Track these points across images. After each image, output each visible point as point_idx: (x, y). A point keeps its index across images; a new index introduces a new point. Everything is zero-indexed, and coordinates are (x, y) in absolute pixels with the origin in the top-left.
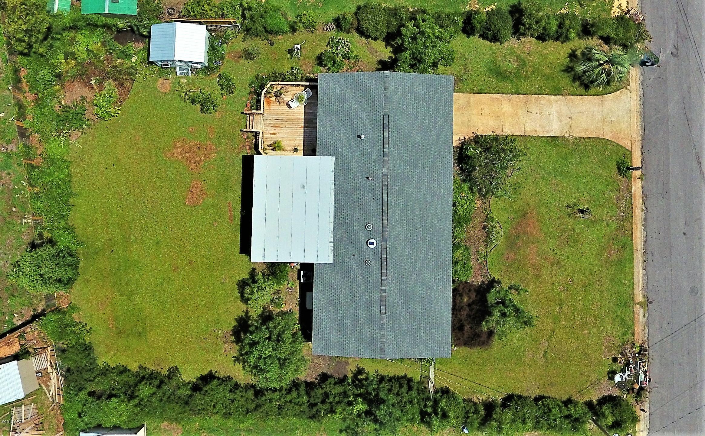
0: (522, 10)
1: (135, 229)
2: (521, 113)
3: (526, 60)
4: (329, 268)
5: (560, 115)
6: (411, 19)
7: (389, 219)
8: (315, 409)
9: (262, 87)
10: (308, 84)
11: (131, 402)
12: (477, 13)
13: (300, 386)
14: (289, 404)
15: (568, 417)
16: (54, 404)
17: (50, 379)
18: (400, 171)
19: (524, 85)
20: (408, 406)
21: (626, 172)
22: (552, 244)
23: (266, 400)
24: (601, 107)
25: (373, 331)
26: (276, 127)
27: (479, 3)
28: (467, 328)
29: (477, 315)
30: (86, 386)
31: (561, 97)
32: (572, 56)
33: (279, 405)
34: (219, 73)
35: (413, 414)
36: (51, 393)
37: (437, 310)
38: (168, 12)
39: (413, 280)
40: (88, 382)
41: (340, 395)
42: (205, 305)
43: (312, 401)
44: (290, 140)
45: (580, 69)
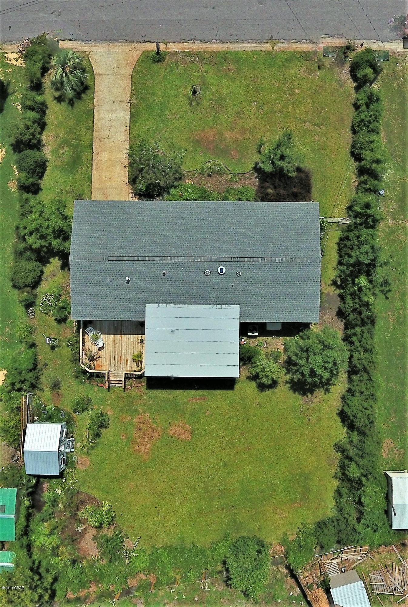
0: (16, 142)
1: (213, 486)
2: (109, 144)
3: (62, 140)
4: (244, 308)
5: (111, 111)
6: (24, 239)
7: (200, 256)
8: (366, 320)
9: (84, 372)
10: (81, 330)
11: (364, 483)
12: (19, 181)
13: (347, 334)
14: (362, 343)
15: (368, 106)
16: (369, 555)
17: (347, 559)
18: (158, 246)
19: (85, 141)
20: (362, 239)
21: (161, 55)
22: (223, 118)
23: (359, 363)
24: (105, 76)
25: (297, 269)
26: (121, 359)
27: (11, 181)
28: (295, 190)
29: (283, 181)
30: (352, 526)
31: (95, 110)
32: (59, 99)
33: (364, 352)
34: (72, 413)
35: (368, 235)
36: (360, 558)
37: (279, 214)
38: (16, 461)
39: (253, 235)
40: (348, 524)
41: (354, 299)
42: (279, 421)
43: (359, 323)
44: (133, 346)
45: (70, 93)
